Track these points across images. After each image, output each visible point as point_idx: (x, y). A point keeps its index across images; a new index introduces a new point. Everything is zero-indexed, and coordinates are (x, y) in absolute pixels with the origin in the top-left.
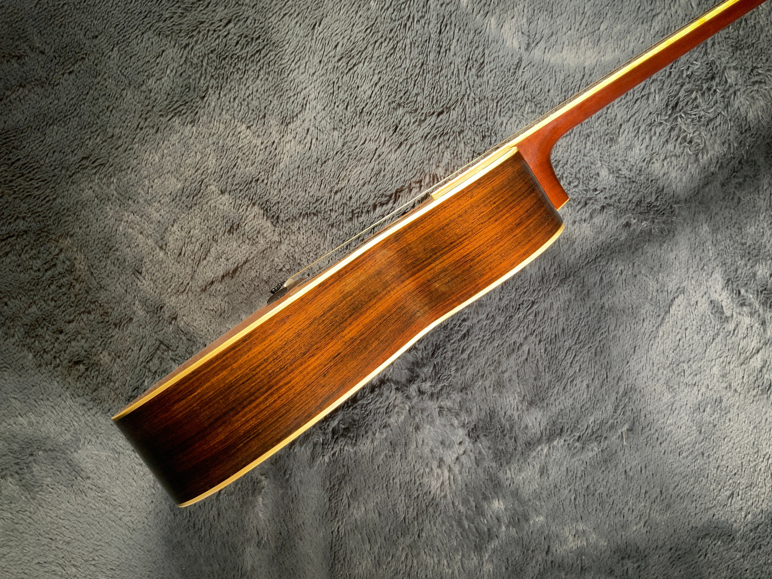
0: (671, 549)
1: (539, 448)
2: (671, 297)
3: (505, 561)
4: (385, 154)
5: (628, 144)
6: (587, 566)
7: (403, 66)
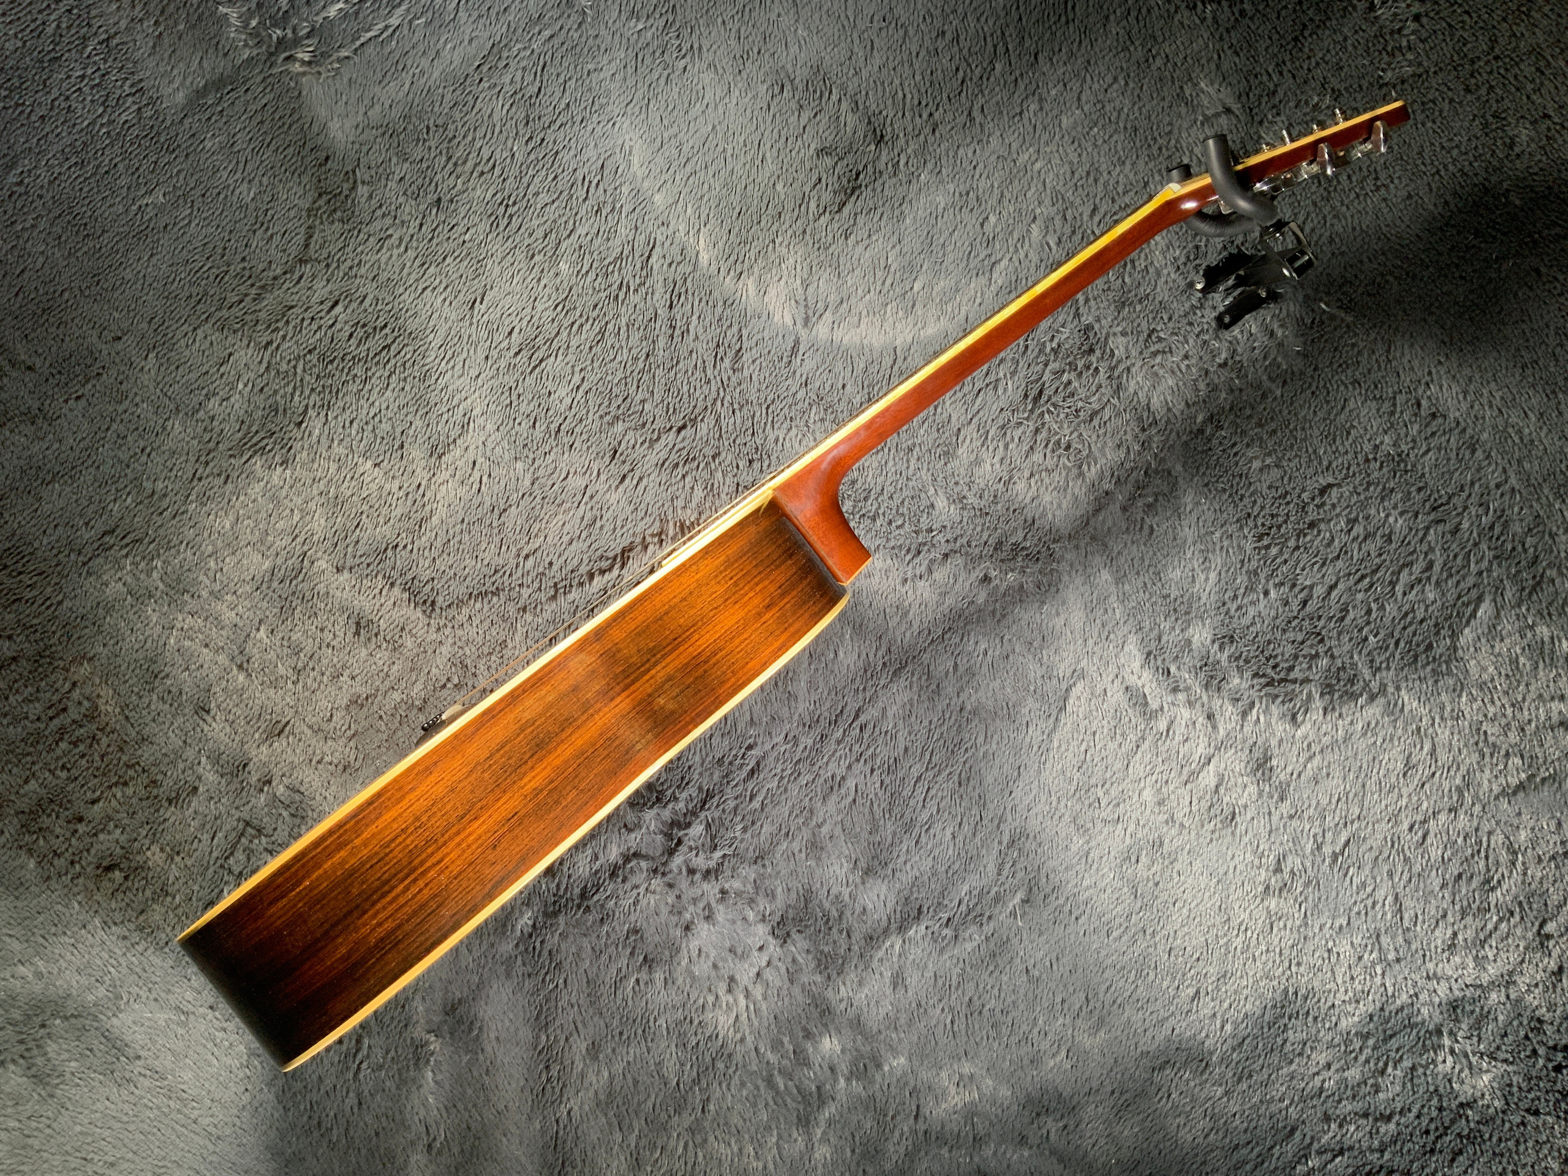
0: (1113, 1092)
1: (888, 944)
2: (1064, 686)
3: (850, 1138)
4: (601, 493)
5: (973, 457)
6: (982, 1133)
7: (619, 358)
